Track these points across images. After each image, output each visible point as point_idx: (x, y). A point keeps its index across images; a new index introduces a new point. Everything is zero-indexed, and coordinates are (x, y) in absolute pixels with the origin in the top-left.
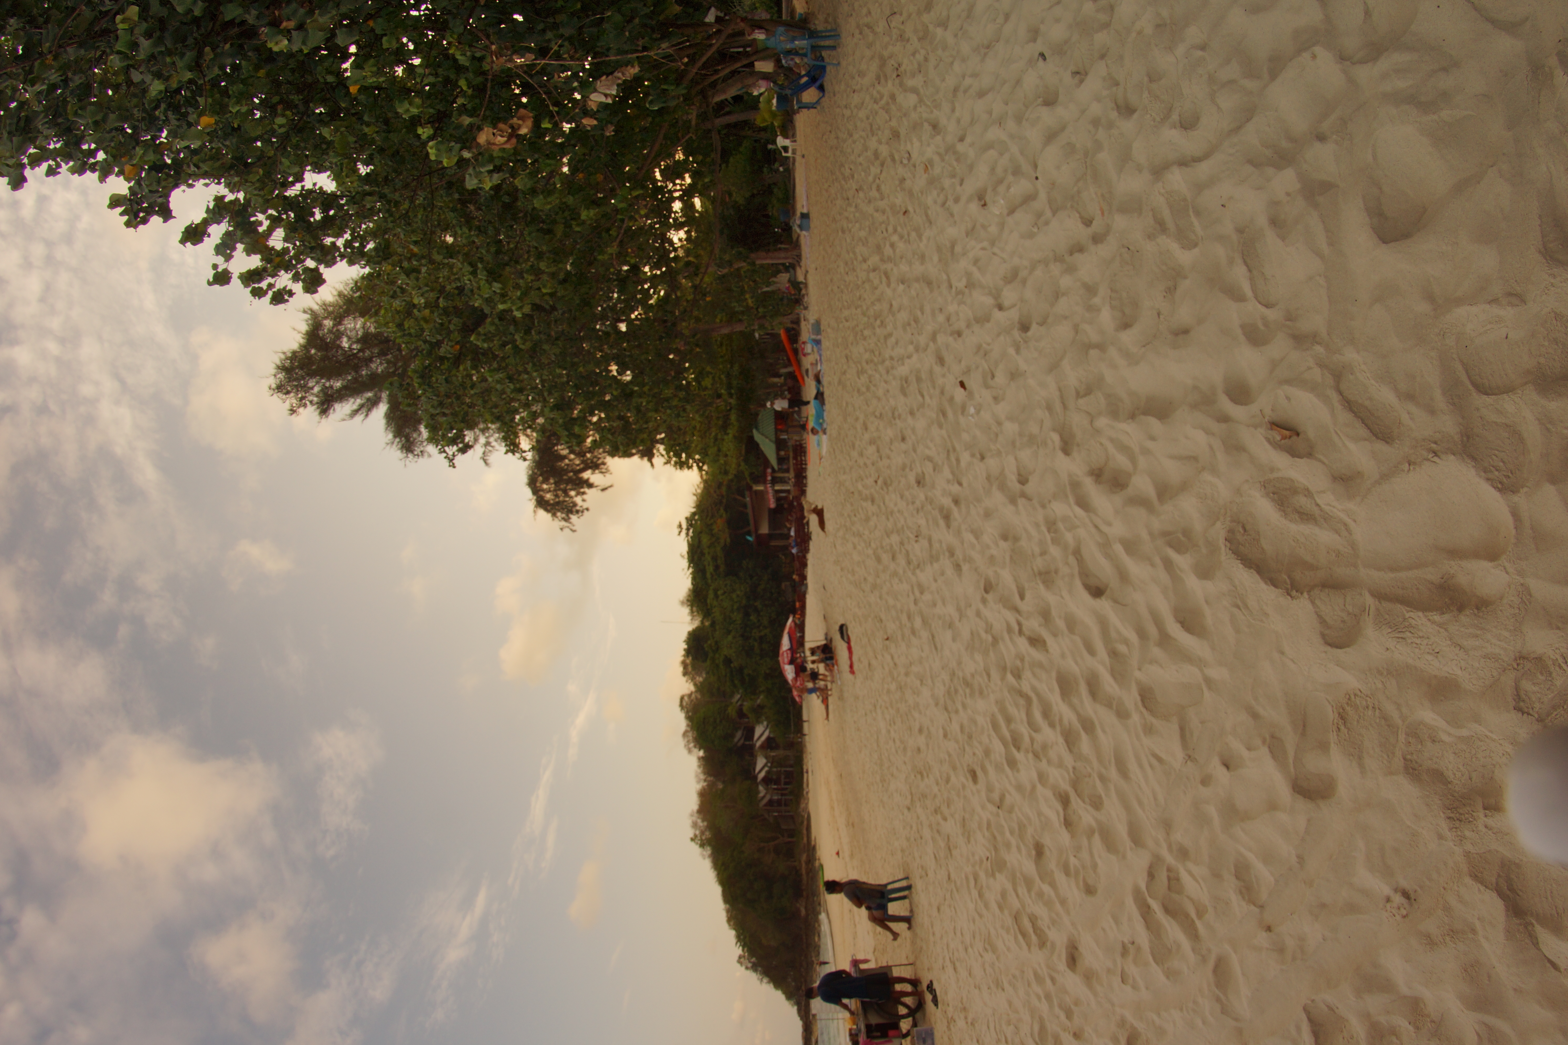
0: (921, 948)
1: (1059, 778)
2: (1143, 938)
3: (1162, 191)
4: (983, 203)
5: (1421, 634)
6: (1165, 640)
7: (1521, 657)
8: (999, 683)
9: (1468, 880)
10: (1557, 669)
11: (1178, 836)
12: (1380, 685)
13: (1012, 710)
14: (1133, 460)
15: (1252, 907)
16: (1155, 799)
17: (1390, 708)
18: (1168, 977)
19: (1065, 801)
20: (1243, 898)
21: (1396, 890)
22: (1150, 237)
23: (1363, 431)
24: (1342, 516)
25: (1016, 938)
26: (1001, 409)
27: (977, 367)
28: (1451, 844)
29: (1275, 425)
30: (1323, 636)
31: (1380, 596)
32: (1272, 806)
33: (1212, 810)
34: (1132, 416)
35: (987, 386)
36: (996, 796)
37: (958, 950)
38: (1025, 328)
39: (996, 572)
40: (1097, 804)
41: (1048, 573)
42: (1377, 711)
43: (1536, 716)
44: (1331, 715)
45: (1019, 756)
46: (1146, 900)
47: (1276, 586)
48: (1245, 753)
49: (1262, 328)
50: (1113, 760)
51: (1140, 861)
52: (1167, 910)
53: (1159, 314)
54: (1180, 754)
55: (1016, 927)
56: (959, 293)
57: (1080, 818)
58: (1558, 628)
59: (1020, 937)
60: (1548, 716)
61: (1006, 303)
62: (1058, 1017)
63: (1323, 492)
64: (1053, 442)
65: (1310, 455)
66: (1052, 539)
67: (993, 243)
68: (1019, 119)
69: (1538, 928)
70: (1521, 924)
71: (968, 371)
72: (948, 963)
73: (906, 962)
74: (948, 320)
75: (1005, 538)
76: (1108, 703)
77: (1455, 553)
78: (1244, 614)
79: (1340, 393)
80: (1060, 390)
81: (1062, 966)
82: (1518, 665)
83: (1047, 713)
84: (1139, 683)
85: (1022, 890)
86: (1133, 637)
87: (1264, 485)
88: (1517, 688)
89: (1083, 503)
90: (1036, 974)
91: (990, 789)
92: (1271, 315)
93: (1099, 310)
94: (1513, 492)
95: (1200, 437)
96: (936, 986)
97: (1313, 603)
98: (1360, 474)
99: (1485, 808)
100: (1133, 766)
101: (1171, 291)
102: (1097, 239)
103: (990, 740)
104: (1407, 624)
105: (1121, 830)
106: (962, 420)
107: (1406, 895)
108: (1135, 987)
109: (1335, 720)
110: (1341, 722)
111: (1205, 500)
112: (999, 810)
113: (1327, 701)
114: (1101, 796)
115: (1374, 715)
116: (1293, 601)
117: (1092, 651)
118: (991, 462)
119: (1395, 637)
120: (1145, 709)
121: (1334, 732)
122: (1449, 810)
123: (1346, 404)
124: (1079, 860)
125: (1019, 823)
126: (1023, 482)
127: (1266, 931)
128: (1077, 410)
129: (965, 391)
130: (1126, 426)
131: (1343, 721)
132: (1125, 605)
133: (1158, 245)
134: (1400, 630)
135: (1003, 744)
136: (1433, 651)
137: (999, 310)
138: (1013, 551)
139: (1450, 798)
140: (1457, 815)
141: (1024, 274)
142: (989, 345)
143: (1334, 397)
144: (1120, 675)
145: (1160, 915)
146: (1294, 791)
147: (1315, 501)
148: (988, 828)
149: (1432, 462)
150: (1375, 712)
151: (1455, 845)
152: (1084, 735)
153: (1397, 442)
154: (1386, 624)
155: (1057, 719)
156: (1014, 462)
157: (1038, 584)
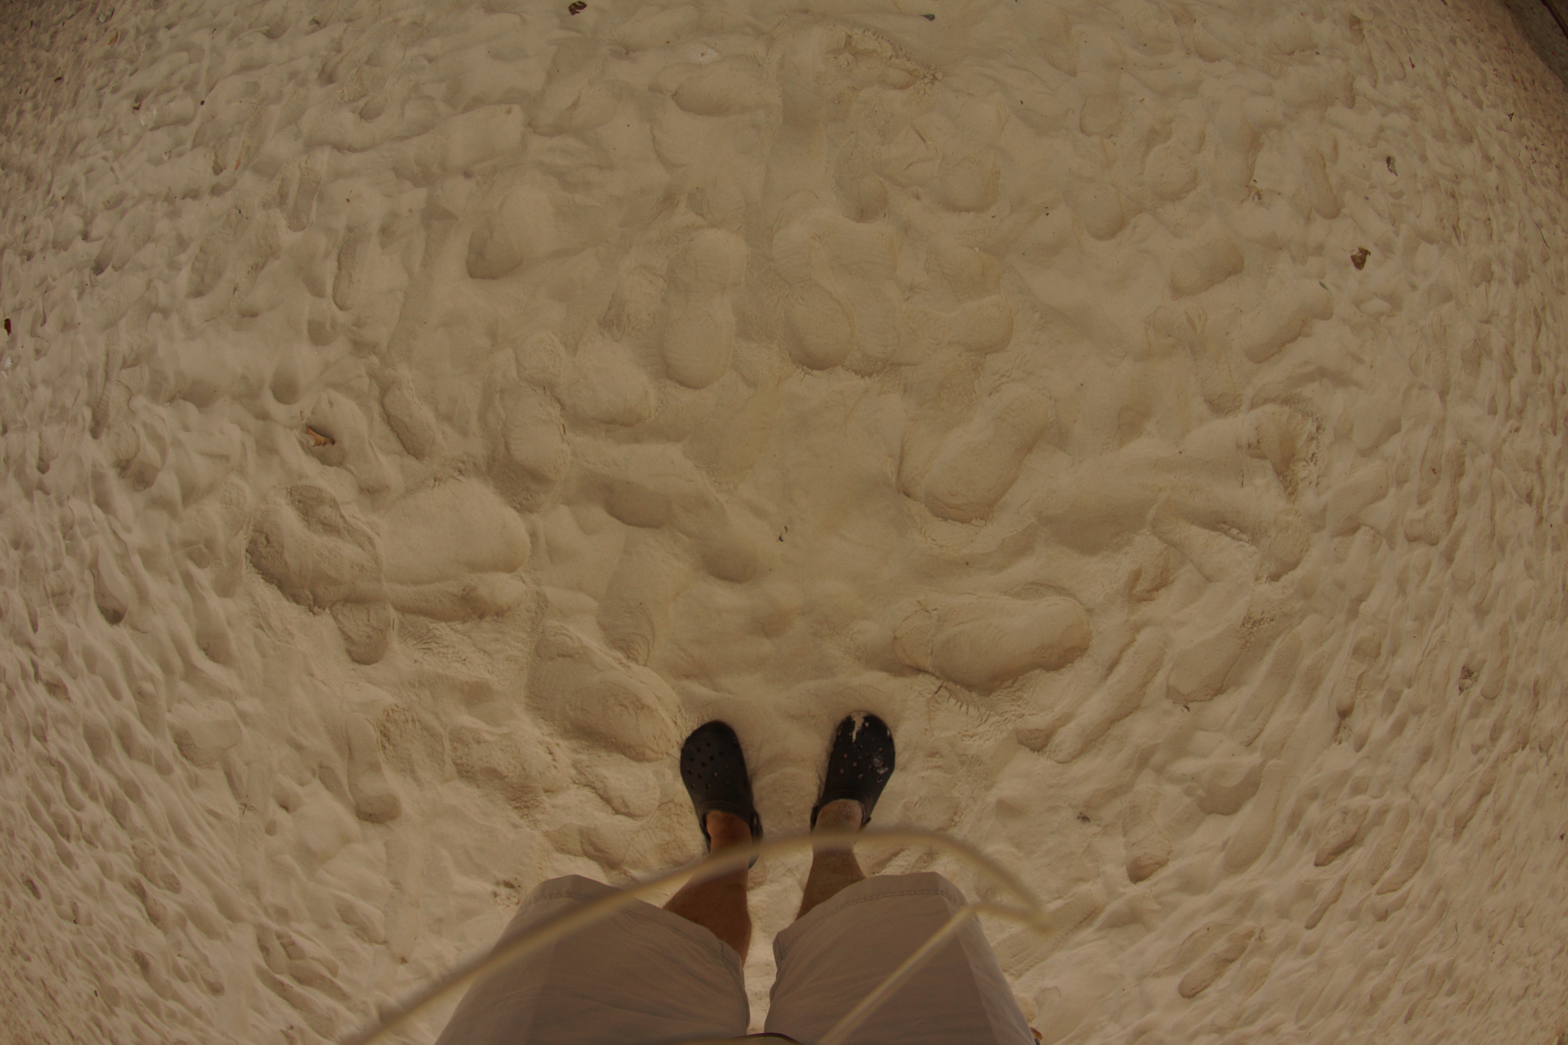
1: (121, 863)
2: (296, 1018)
3: (303, 165)
4: (136, 105)
5: (446, 643)
6: (191, 672)
8: (24, 750)
9: (556, 855)
11: (268, 898)
12: (414, 698)
13: (47, 786)
14: (163, 453)
15: (377, 946)
16: (229, 863)
17: (429, 719)
19: (141, 893)
20: (363, 939)
21: (498, 884)
22: (266, 206)
23: (395, 445)
24: (366, 529)
26: (40, 367)
27: (31, 306)
28: (528, 829)
29: (311, 428)
30: (349, 653)
31: (403, 609)
32: (346, 840)
33: (289, 859)
34: (172, 400)
35: (33, 334)
36: (66, 908)
38: (99, 269)
40: (174, 886)
41: (62, 594)
42: (417, 724)
44: (375, 735)
45: (72, 847)
46: (275, 978)
47: (298, 603)
48: (300, 790)
49: (328, 328)
50: (170, 828)
51: (246, 937)
52: (301, 981)
53: (235, 289)
54: (235, 805)
56: (54, 203)
57: (165, 907)
61: (94, 233)
63: (349, 503)
64: (84, 419)
65: (340, 464)
66: (67, 548)
67: (117, 157)
68: (234, 35)
70: (620, 874)
71: (18, 310)
74: (26, 234)
75: (16, 545)
76: (147, 757)
77: (475, 567)
78: (268, 636)
79: (383, 405)
80: (107, 355)
83: (84, 785)
84: (172, 727)
85: (151, 1017)
86: (156, 671)
87: (291, 492)
89: (103, 502)
91: (57, 902)
92: (343, 318)
93: (180, 269)
94: (531, 512)
95: (235, 432)
97: (335, 618)
98: (387, 487)
99: (547, 793)
100: (193, 830)
101: (257, 268)
102: (216, 191)
103: (34, 833)
104: (431, 635)
105: (210, 908)
107: (508, 885)
109: (379, 739)
110: (384, 740)
111: (230, 505)
112: (78, 925)
113: (367, 720)
114: (174, 874)
115: (415, 726)
116: (315, 616)
117: (116, 694)
118: (13, 437)
119: (421, 648)
120: (185, 758)
121: (381, 750)
122: (513, 800)
123: (386, 417)
124: (186, 958)
125: (105, 936)
126: (43, 468)
127: (402, 963)
128: (118, 383)
129: (8, 334)
130: (163, 411)
131: (386, 739)
132: (145, 633)
133: (269, 216)
134: (425, 641)
135: (50, 836)
136: (460, 658)
137: (83, 239)
138: (24, 562)
139: (510, 789)
140: (523, 803)
141: (127, 203)
142: (54, 280)
143: (376, 408)
144: (150, 720)
145: (298, 988)
146: (360, 819)
147: (341, 513)
148: (77, 953)
149: (457, 479)
150: (415, 723)
151: (532, 830)
152: (131, 803)
153: (427, 458)
154: (411, 636)
155: (97, 787)
156: (38, 440)
157: (51, 608)
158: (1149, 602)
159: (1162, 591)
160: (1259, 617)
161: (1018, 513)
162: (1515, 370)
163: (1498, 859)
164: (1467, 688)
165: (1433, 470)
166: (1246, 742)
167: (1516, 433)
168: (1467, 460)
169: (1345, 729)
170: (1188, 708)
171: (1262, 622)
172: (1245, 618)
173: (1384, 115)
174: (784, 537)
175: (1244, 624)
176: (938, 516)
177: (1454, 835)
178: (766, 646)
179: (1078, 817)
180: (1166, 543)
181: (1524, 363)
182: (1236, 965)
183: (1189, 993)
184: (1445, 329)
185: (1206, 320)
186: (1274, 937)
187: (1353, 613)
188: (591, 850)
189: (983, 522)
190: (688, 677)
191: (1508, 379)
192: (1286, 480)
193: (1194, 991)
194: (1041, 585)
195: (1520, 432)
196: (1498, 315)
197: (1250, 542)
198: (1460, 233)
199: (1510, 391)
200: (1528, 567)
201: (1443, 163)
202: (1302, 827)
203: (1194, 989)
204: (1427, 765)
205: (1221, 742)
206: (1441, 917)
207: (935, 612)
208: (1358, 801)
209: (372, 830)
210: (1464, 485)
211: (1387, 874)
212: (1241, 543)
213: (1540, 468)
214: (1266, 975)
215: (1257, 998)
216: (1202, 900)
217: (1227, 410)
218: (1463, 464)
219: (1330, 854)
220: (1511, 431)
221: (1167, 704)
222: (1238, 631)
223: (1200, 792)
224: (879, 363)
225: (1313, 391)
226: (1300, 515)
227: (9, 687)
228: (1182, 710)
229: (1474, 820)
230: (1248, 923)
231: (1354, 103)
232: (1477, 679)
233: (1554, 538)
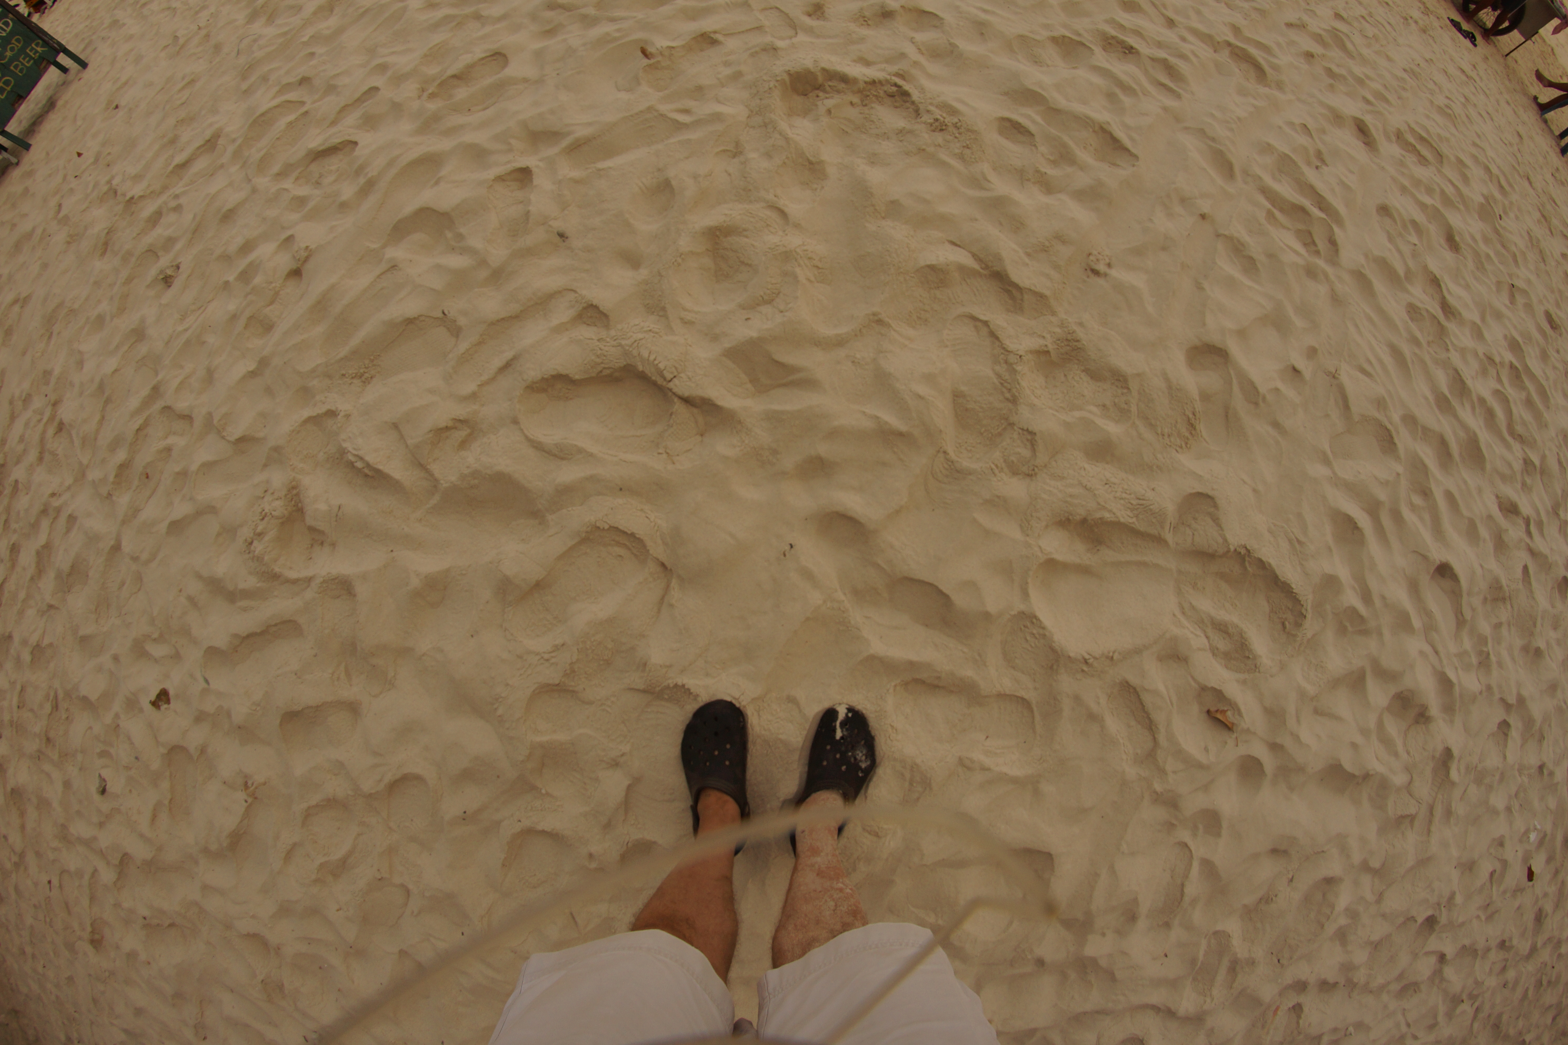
0: (1509, 80)
1: (1461, 337)
2: (1311, 175)
3: (1208, 1000)
5: (1122, 502)
6: (1373, 509)
7: (1030, 476)
8: (1547, 452)
9: (1047, 293)
10: (999, 465)
11: (1323, 290)
12: (1159, 456)
13: (1528, 417)
14: (1380, 725)
15: (1226, 233)
16: (1356, 326)
17: (1148, 435)
18: (1269, 145)
19: (1445, 307)
20: (1239, 241)
21: (1106, 275)
22: (1252, 962)
23: (1147, 698)
24: (1185, 622)
25: (1428, 132)
26: (1499, 827)
27: (1504, 892)
28: (1070, 320)
29: (1228, 727)
30: (1215, 506)
31: (1159, 540)
32: (1242, 334)
33: (1299, 322)
34: (1367, 776)
35: (1504, 863)
36: (1520, 300)
37: (1474, 94)
38: (1431, 922)
39: (1553, 606)
40: (1413, 310)
41: (1495, 600)
42: (1159, 433)
43: (1015, 428)
44: (1201, 427)
45: (1509, 357)
46: (1326, 215)
47: (1260, 560)
48: (1280, 385)
49: (1201, 827)
50: (1410, 365)
51: (1349, 256)
52: (1303, 209)
53: (1291, 880)
54: (1344, 378)
55: (1435, 146)
56: (1472, 997)
57: (1425, 292)
58: (998, 497)
59: (1424, 135)
60: (1005, 429)
61: (1433, 960)
62: (1338, 66)
63: (1199, 649)
64: (1459, 770)
65: (1204, 689)
66: (1486, 643)
69: (977, 266)
70: (992, 267)
71: (1516, 892)
72: (1473, 74)
73: (1511, 54)
74: (1504, 969)
75: (1538, 652)
76: (1425, 433)
77: (1084, 570)
78: (1293, 533)
79: (1155, 739)
80: (1429, 831)
81: (1368, 119)
82: (1034, 470)
83: (1490, 414)
84: (1398, 458)
85: (1450, 190)
86: (1406, 513)
87: (1256, 668)
88: (1034, 450)
89: (1445, 684)
90: (1387, 101)
91: (1529, 307)
92: (1184, 835)
93: (1347, 909)
94: (1023, 613)
95: (1305, 735)
96: (1467, 43)
97: (1225, 540)
98: (1160, 659)
99: (1048, 352)
100: (1388, 360)
101: (1267, 899)
102: (1301, 986)
103: (1545, 373)
104: (1135, 512)
105: (1380, 286)
106: (1548, 828)
107: (1096, 273)
108: (1291, 124)
109: (1198, 422)
110: (1193, 421)
111: (1317, 665)
112: (1510, 282)
113: (1207, 442)
114: (1412, 322)
115: (1162, 429)
116: (1245, 544)
117: (1449, 496)
118: (1533, 760)
119: (1147, 500)
120: (1388, 428)
121: (1197, 412)
122: (1079, 348)
123: (1153, 727)
124: (1409, 242)
125: (1486, 270)
126: (1504, 726)
127: (1205, 214)
128: (1421, 801)
129: (1530, 866)
130: (1376, 767)
131: (1191, 422)
132: (1415, 551)
133: (1250, 951)
134: (1142, 507)
135: (1529, 369)
136: (1110, 486)
137: (1445, 955)
138: (1532, 634)
139: (1081, 359)
140: (1071, 344)
141: (1395, 987)
142: (1478, 917)
143: (1162, 738)
144: (1418, 467)
145: (1307, 203)
146: (1225, 351)
147: (1209, 642)
148: (1514, 256)
149: (1091, 655)
150: (1162, 432)
151: (1066, 319)
152: (1446, 392)
153: (1118, 681)
154: (1154, 513)
155: (1477, 410)
156: (1508, 754)
157: (1507, 586)
158: (457, 418)
159: (443, 425)
160: (355, 381)
161: (562, 527)
162: (38, 553)
163: (183, 104)
164: (172, 266)
165: (147, 477)
166: (396, 269)
167: (55, 492)
168: (111, 478)
169: (299, 259)
170: (443, 313)
171: (354, 375)
172: (369, 383)
173: (95, 838)
174: (788, 548)
175: (371, 378)
176: (639, 539)
177: (219, 136)
178: (823, 449)
179: (567, 238)
180: (428, 469)
181: (27, 558)
182: (450, 72)
183: (499, 57)
184: (96, 610)
185: (333, 674)
186: (410, 89)
187: (263, 363)
188: (1014, 291)
189: (598, 525)
190: (901, 434)
191: (47, 546)
192: (295, 502)
193: (495, 58)
194: (555, 456)
195: (50, 491)
196: (38, 611)
197: (346, 451)
198: (52, 701)
199: (49, 534)
200: (80, 364)
201: (48, 775)
202: (362, 180)
203: (495, 60)
204: (229, 206)
205: (419, 275)
206: (250, 66)
207: (660, 451)
208: (303, 191)
209: (1215, 339)
210: (121, 455)
211: (291, 118)
212: (356, 453)
213: (41, 453)
214: (426, 56)
215: (438, 38)
216: (469, 137)
217: (336, 581)
218: (116, 476)
219: (341, 150)
220: (60, 495)
221: (462, 321)
222: (379, 372)
223: (449, 235)
224: (666, 697)
225: (246, 581)
226: (291, 466)
227: (1557, 515)
228: (449, 313)
229: (197, 145)
230: (432, 106)
231: (121, 858)
232: (160, 272)
233: (47, 383)
